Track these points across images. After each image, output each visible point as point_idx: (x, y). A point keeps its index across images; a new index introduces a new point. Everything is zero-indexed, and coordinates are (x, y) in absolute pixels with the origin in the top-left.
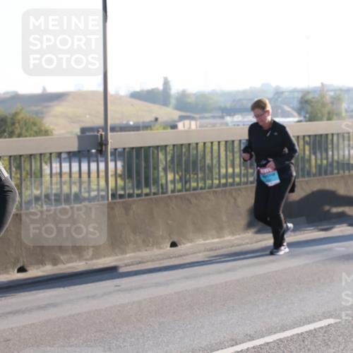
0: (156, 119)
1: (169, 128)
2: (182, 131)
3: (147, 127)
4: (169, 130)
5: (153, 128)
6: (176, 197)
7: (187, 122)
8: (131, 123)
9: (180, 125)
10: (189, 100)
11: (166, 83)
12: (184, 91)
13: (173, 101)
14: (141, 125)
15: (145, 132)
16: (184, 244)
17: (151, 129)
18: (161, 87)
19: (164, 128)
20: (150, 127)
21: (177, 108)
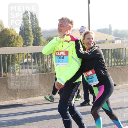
0: (107, 39)
1: (111, 43)
2: (116, 44)
3: (103, 42)
4: (112, 43)
5: (106, 43)
6: (115, 68)
7: (118, 41)
8: (98, 41)
9: (115, 42)
10: (118, 33)
11: (110, 26)
12: (117, 29)
13: (113, 33)
14: (101, 41)
15: (103, 44)
16: (119, 85)
17: (105, 43)
18: (108, 28)
19: (110, 43)
20: (105, 42)
21: (114, 35)
